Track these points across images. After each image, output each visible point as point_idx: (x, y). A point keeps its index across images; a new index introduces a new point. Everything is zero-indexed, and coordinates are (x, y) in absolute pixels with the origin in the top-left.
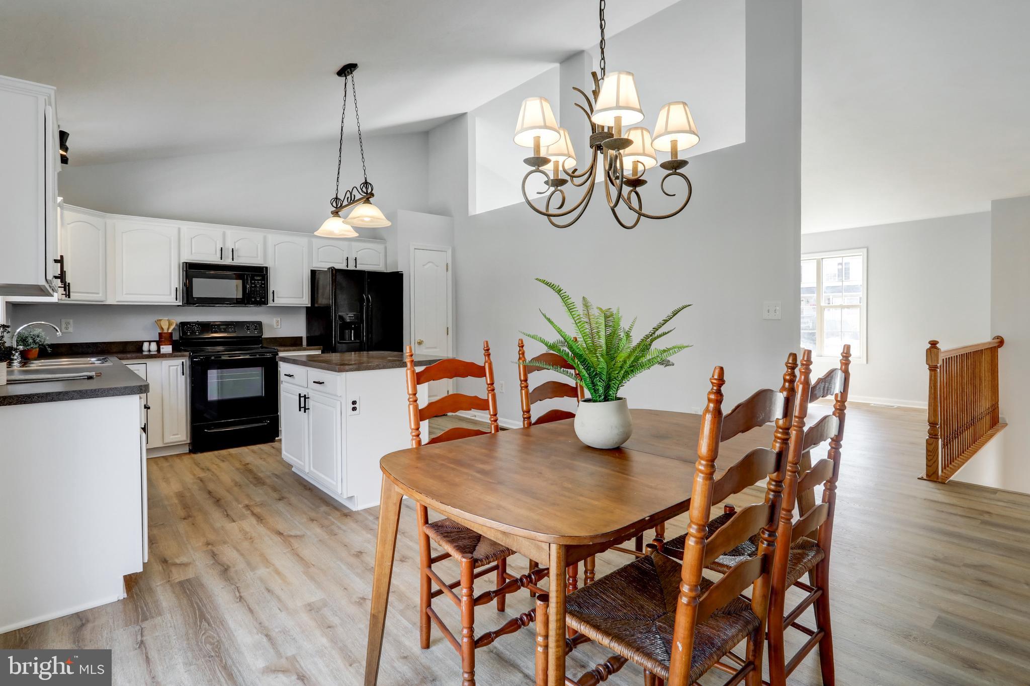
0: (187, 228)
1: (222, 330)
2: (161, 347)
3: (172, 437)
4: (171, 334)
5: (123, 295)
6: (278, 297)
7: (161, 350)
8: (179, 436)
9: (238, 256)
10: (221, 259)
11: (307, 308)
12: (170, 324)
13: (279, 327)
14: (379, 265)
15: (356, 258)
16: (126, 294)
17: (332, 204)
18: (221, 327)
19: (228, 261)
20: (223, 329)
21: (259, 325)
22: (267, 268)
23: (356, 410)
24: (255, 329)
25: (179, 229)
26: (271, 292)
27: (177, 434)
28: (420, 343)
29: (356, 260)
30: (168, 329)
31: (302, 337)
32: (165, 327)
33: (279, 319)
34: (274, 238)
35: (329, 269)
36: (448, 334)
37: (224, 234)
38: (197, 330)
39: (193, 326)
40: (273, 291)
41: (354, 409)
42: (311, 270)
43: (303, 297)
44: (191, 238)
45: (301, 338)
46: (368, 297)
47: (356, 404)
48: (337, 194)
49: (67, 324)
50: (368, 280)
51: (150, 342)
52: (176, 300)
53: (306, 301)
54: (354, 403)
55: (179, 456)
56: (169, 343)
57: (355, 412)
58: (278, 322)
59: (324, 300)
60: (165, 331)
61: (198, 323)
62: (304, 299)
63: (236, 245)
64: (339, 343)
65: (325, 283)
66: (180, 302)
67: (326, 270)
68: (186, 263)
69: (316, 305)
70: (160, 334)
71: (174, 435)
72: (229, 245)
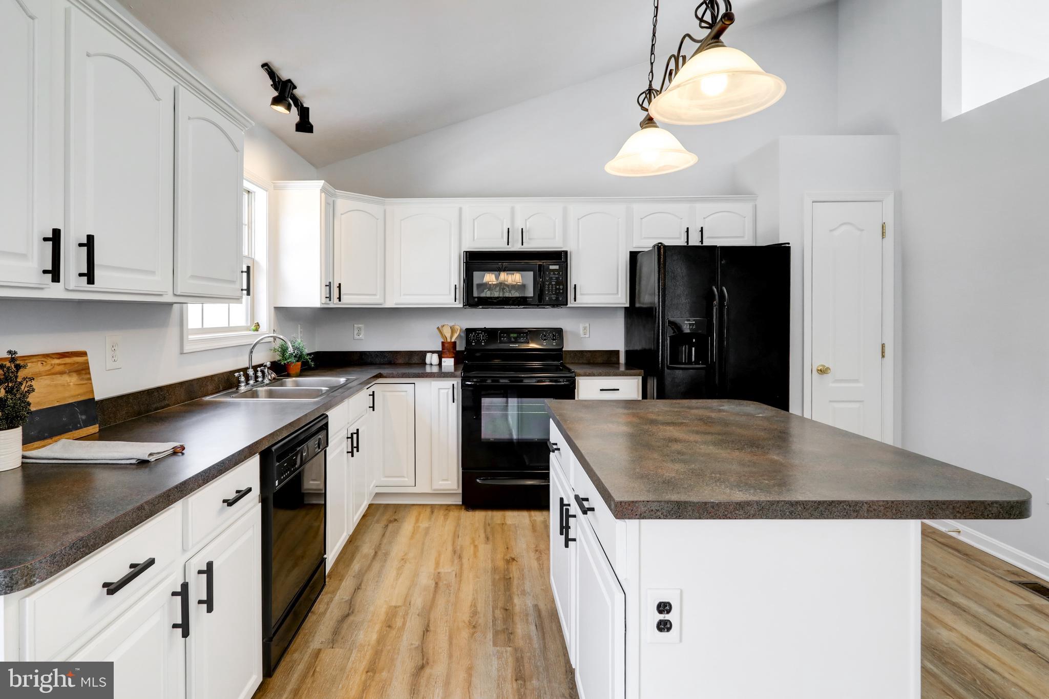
0: (470, 206)
1: (513, 340)
2: (443, 359)
3: (440, 482)
4: (455, 343)
5: (400, 295)
6: (581, 294)
7: (443, 364)
8: (449, 482)
9: (530, 239)
10: (508, 245)
11: (626, 308)
12: (453, 330)
13: (587, 336)
14: (743, 237)
15: (702, 228)
16: (404, 295)
17: (641, 106)
18: (512, 335)
19: (516, 247)
20: (514, 338)
21: (558, 333)
22: (566, 252)
23: (669, 629)
24: (554, 340)
25: (460, 209)
26: (573, 287)
27: (447, 480)
28: (823, 371)
29: (702, 231)
30: (451, 338)
31: (619, 351)
32: (448, 335)
33: (587, 325)
34: (576, 208)
35: (654, 246)
36: (883, 356)
37: (513, 209)
38: (483, 340)
39: (479, 334)
40: (575, 285)
41: (664, 626)
42: (631, 252)
43: (617, 293)
44: (474, 220)
45: (617, 353)
46: (722, 291)
47: (668, 612)
48: (651, 82)
49: (359, 329)
50: (721, 260)
51: (433, 352)
52: (455, 301)
53: (622, 299)
54: (664, 607)
55: (448, 507)
56: (451, 356)
57: (664, 634)
58: (585, 328)
59: (649, 297)
60: (449, 340)
61: (485, 330)
62: (620, 296)
63: (528, 223)
64: (669, 368)
65: (649, 270)
66: (460, 303)
67: (651, 249)
68: (466, 252)
69: (637, 305)
70: (443, 343)
71: (443, 480)
72: (519, 225)
